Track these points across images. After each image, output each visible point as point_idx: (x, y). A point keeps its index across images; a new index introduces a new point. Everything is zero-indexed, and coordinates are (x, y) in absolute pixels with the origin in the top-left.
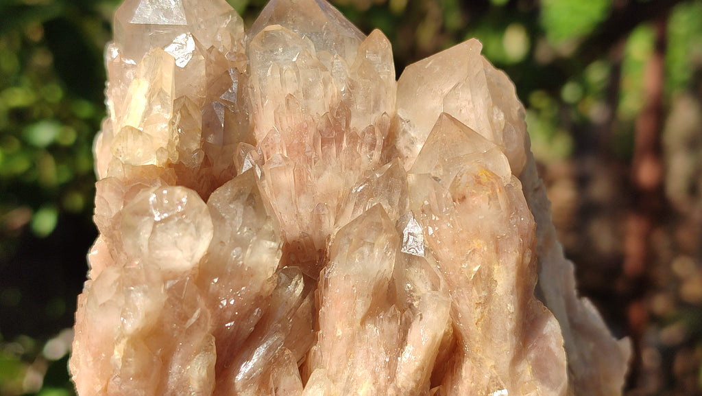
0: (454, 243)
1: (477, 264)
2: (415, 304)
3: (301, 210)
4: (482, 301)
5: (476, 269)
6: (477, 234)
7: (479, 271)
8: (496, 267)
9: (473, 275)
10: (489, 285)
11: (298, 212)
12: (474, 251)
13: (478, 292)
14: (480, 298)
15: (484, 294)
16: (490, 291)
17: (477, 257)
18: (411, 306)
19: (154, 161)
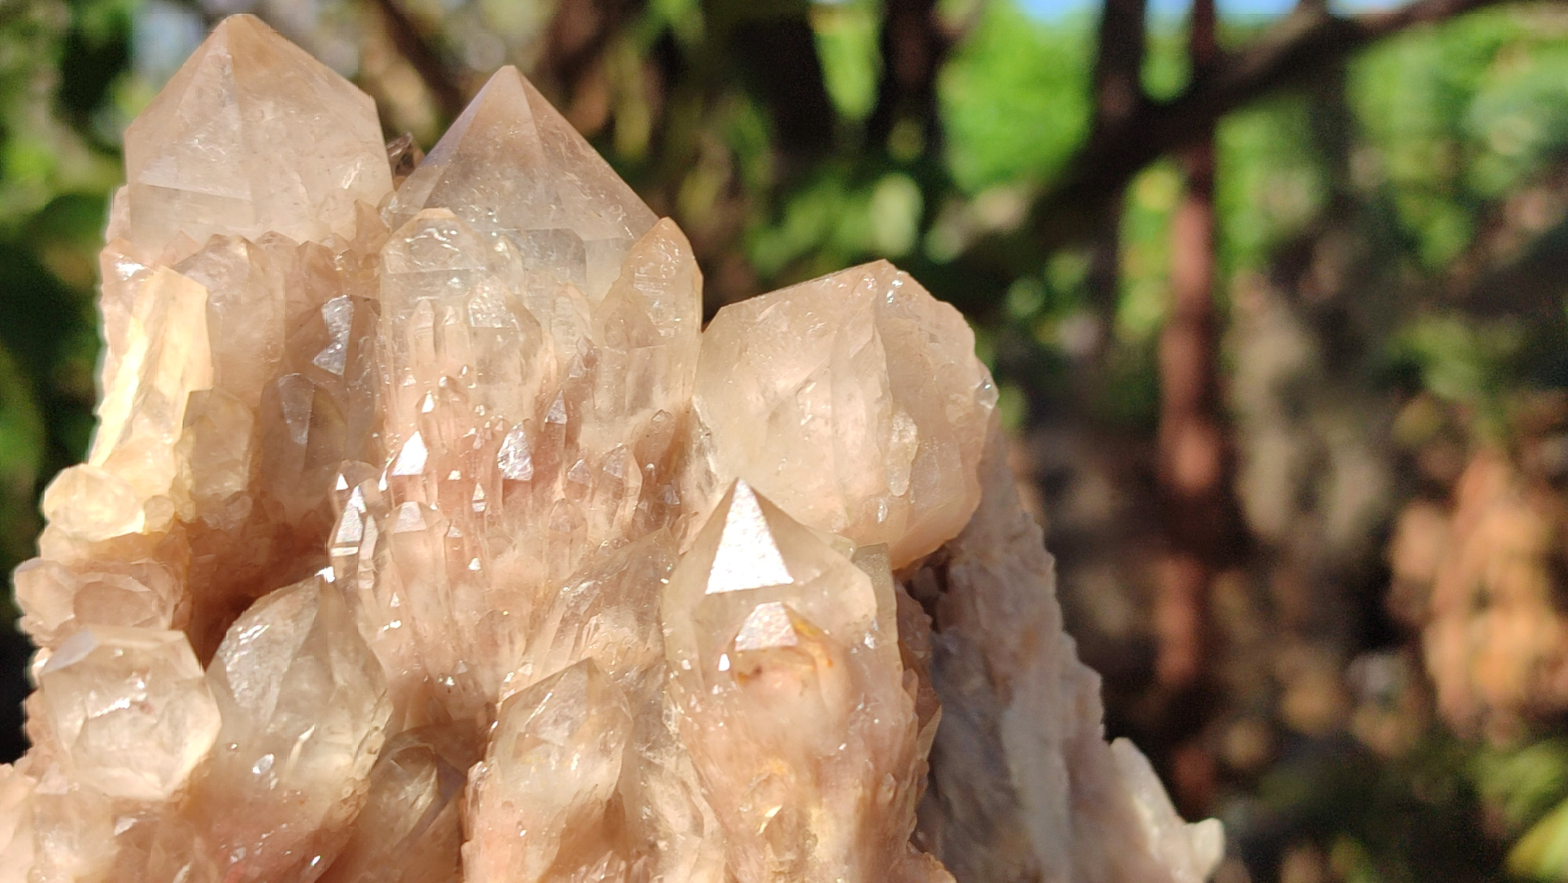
0: (730, 759)
1: (776, 804)
2: (662, 845)
3: (458, 616)
4: (786, 868)
5: (772, 812)
6: (776, 749)
7: (779, 817)
8: (815, 813)
9: (764, 826)
10: (801, 841)
11: (451, 618)
12: (768, 781)
13: (777, 853)
14: (782, 864)
15: (790, 856)
16: (803, 853)
17: (776, 791)
18: (653, 846)
19: (137, 525)
